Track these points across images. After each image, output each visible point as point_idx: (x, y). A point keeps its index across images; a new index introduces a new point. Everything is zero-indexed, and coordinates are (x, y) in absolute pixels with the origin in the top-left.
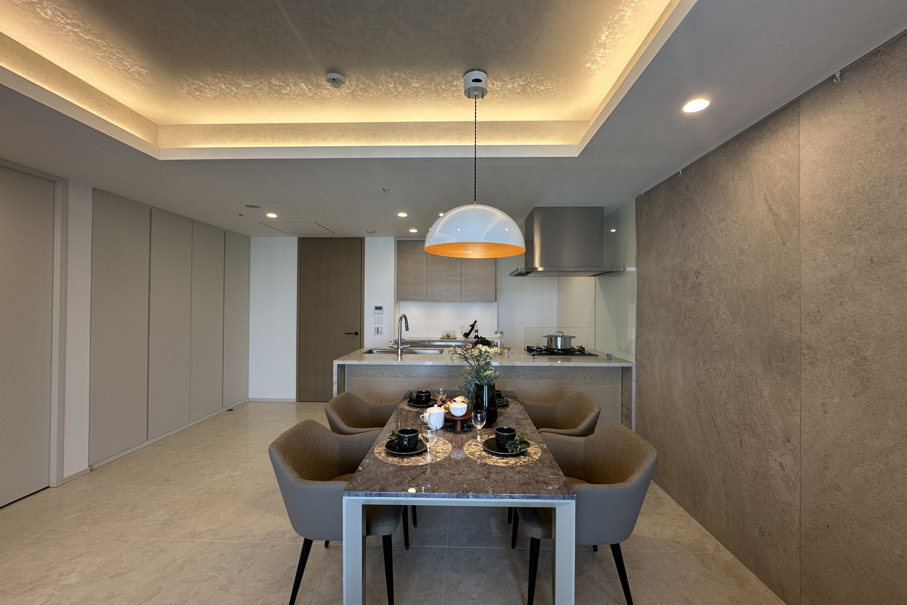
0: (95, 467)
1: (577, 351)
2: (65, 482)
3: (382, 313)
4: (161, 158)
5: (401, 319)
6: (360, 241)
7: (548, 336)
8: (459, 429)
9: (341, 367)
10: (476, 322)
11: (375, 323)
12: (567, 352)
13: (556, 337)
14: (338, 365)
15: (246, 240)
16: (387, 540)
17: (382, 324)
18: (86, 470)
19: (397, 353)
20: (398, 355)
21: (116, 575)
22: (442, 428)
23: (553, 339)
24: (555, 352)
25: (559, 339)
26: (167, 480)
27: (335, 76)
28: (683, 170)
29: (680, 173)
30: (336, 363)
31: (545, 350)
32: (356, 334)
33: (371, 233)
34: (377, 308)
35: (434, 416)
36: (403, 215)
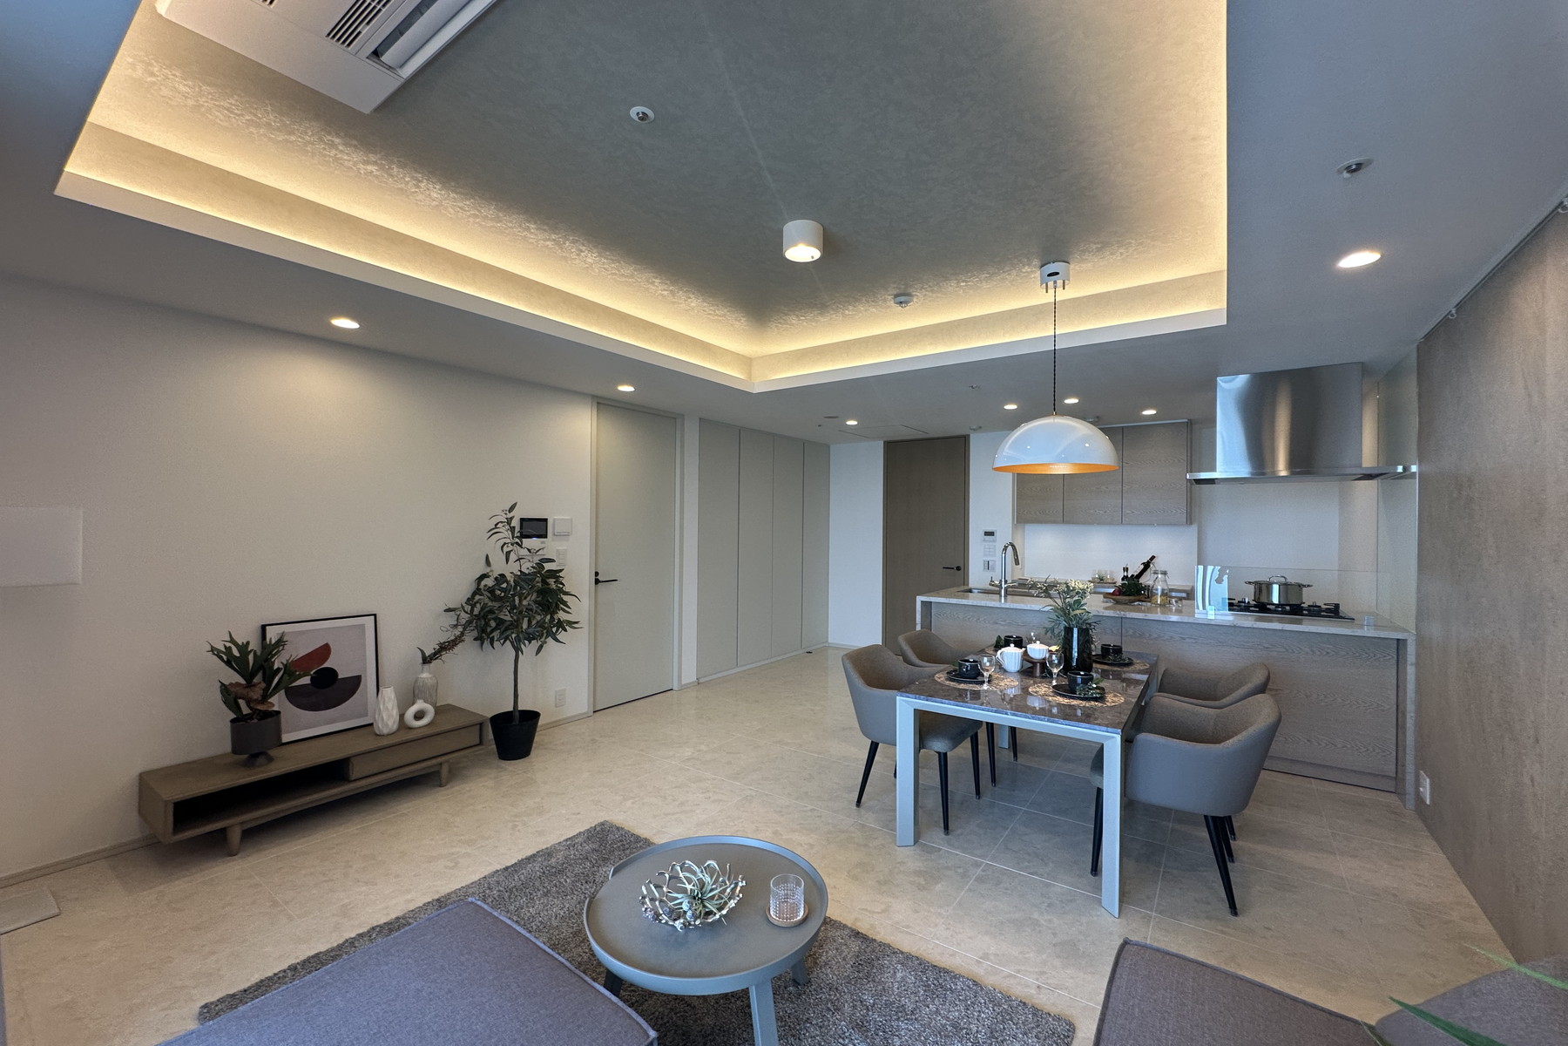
0: (701, 681)
1: (1323, 611)
2: (683, 688)
3: (994, 541)
4: (756, 391)
5: (1006, 548)
6: (964, 440)
7: (1256, 583)
8: (1038, 673)
9: (927, 606)
10: (1153, 558)
11: (985, 555)
12: (1294, 610)
13: (1269, 585)
14: (923, 603)
15: (825, 449)
16: (943, 758)
17: (994, 555)
18: (693, 682)
19: (1000, 593)
20: (1001, 596)
21: (731, 753)
22: (1018, 671)
23: (1264, 587)
24: (1269, 609)
25: (1276, 588)
26: (757, 701)
27: (902, 299)
28: (1459, 306)
29: (1454, 312)
30: (920, 599)
31: (1255, 606)
32: (958, 568)
33: (974, 430)
34: (988, 534)
35: (1011, 656)
36: (1011, 407)
